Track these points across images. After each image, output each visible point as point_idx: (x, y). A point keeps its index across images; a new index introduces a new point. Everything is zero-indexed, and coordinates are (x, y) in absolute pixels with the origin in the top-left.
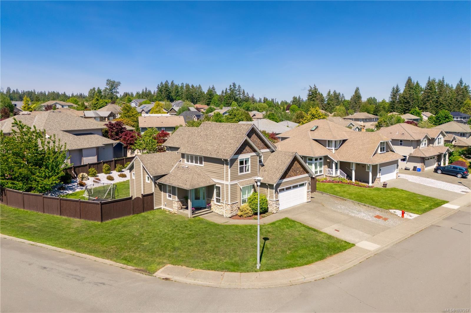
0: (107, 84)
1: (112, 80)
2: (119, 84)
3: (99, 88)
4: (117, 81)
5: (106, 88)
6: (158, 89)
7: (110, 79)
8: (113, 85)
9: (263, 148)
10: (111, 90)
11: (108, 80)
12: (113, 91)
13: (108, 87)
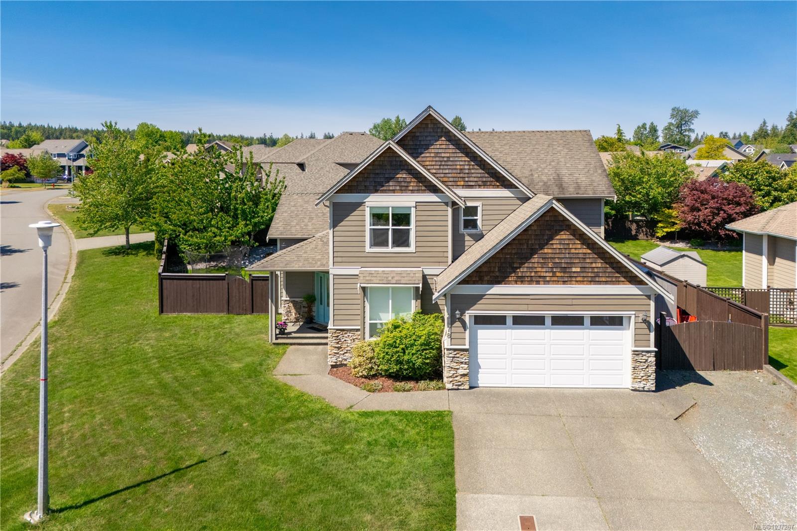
0: (672, 116)
1: (681, 108)
2: (695, 114)
3: (652, 123)
4: (691, 109)
5: (671, 124)
6: (789, 121)
7: (677, 106)
8: (683, 118)
9: (480, 183)
10: (679, 126)
11: (673, 109)
12: (683, 128)
13: (673, 121)
